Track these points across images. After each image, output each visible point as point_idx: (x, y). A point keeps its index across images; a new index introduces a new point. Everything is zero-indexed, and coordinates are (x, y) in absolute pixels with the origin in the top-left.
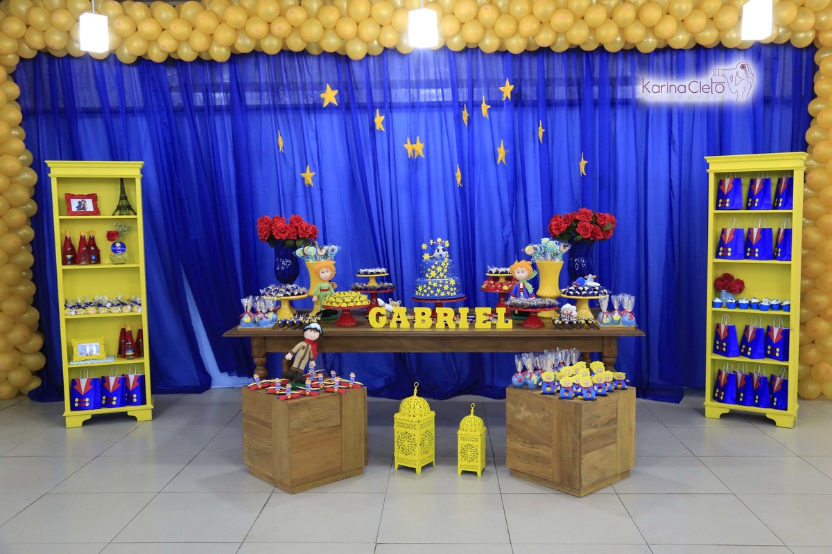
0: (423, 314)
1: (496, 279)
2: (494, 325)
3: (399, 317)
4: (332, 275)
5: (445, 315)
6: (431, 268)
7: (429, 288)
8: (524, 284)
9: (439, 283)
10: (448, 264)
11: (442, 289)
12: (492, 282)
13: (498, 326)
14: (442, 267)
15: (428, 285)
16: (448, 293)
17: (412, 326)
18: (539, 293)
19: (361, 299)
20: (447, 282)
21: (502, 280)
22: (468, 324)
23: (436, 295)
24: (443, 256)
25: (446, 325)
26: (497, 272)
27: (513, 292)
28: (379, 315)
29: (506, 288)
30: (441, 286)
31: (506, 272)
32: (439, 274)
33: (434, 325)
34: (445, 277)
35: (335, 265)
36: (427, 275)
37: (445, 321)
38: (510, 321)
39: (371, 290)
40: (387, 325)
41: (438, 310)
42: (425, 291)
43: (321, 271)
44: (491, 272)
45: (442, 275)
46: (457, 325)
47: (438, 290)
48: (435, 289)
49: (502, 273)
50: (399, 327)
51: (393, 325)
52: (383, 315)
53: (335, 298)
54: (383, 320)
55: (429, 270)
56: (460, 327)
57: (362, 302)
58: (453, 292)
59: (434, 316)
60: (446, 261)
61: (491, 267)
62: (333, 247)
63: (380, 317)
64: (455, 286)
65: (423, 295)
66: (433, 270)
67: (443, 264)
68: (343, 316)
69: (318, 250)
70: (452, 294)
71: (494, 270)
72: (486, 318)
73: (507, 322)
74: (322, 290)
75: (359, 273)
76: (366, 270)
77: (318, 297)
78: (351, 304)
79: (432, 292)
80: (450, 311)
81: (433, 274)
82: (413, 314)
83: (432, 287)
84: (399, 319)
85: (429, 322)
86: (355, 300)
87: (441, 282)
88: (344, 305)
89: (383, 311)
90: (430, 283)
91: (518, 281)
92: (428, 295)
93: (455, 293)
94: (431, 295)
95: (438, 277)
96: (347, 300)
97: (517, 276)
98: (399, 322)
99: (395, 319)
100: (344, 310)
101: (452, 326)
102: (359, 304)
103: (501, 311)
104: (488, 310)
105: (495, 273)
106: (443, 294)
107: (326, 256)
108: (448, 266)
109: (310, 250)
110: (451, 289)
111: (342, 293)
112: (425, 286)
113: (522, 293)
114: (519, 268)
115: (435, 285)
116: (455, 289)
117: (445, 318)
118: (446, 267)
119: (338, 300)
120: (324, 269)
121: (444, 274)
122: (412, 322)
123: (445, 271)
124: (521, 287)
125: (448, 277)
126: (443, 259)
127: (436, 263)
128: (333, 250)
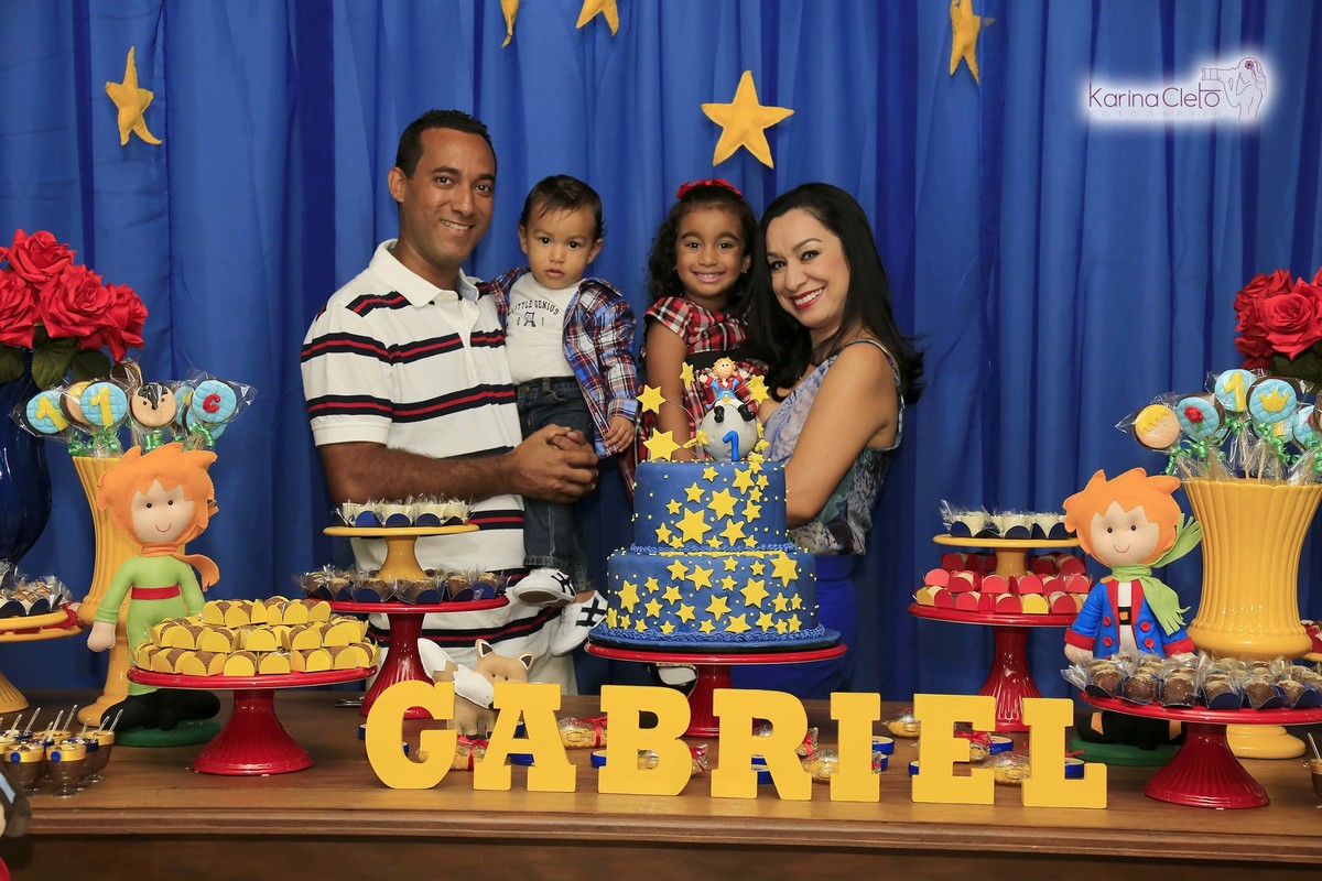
0: (648, 720)
1: (984, 562)
2: (1009, 790)
3: (521, 732)
4: (192, 521)
5: (760, 725)
6: (682, 497)
7: (672, 594)
8: (1136, 586)
9: (719, 571)
10: (763, 481)
11: (733, 598)
12: (968, 576)
13: (1032, 796)
14: (735, 491)
15: (664, 577)
16: (765, 621)
17: (587, 782)
18: (1202, 632)
19: (332, 639)
20: (758, 568)
21: (1010, 567)
22: (876, 778)
23: (707, 627)
24: (744, 443)
25: (765, 780)
26: (989, 532)
27: (1081, 627)
28: (418, 721)
29: (1034, 605)
30: (729, 583)
31: (1037, 532)
32: (718, 526)
33: (699, 782)
34: (751, 542)
35: (213, 470)
36: (663, 533)
37: (758, 761)
38: (1097, 773)
39: (393, 600)
40: (460, 776)
41: (725, 701)
42: (653, 608)
43: (138, 496)
44: (961, 530)
45: (733, 531)
46: (821, 784)
47: (718, 606)
48: (700, 598)
49: (1017, 532)
50: (519, 782)
51: (492, 773)
52: (441, 725)
53: (196, 631)
54: (440, 748)
55: (674, 507)
56: (836, 793)
57: (333, 651)
58: (785, 615)
59: (702, 729)
60: (755, 466)
61: (963, 503)
62: (212, 386)
63: (426, 735)
64: (797, 586)
65: (641, 626)
66: (694, 506)
67: (742, 480)
68: (237, 719)
69: (138, 400)
70: (781, 627)
71: (975, 520)
72: (964, 749)
73: (1075, 773)
74: (138, 593)
75: (338, 521)
76: (370, 507)
77: (120, 630)
78: (276, 665)
79: (686, 613)
80: (787, 710)
81: (693, 525)
82: (597, 719)
83: (685, 586)
84: (520, 747)
85: (678, 763)
86: (299, 643)
87: (731, 564)
88: (238, 669)
89: (437, 702)
90: (678, 570)
91: (1108, 572)
92: (668, 629)
93: (795, 624)
94: (682, 626)
95: (714, 543)
96: (255, 640)
97: (1103, 544)
98: (520, 761)
99: (502, 741)
100: (242, 694)
101: (794, 785)
102: (320, 663)
103: (1049, 717)
104: (981, 710)
105: (979, 536)
106: (738, 625)
107: (177, 428)
108: (765, 492)
109: (98, 399)
110: (780, 603)
111: (235, 604)
112: (652, 584)
113: (1126, 632)
114: (1115, 509)
115: (701, 578)
116: (796, 601)
117: (762, 744)
118: (755, 494)
119: (212, 641)
120: (156, 488)
121: (746, 529)
122: (591, 762)
123: (752, 512)
124: (1125, 598)
125: (764, 541)
126: (741, 458)
127: (710, 473)
128: (211, 404)
